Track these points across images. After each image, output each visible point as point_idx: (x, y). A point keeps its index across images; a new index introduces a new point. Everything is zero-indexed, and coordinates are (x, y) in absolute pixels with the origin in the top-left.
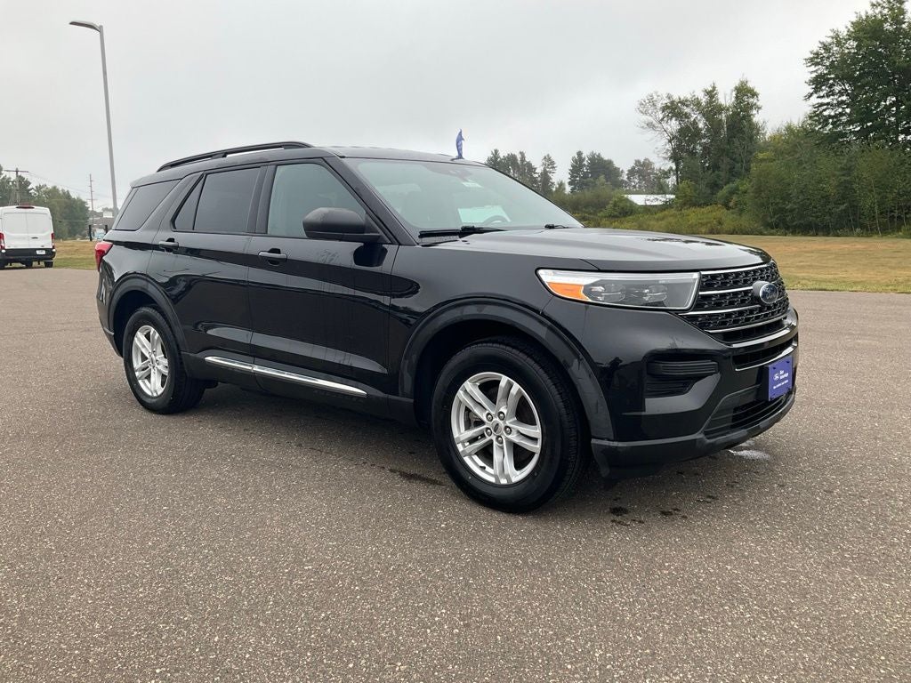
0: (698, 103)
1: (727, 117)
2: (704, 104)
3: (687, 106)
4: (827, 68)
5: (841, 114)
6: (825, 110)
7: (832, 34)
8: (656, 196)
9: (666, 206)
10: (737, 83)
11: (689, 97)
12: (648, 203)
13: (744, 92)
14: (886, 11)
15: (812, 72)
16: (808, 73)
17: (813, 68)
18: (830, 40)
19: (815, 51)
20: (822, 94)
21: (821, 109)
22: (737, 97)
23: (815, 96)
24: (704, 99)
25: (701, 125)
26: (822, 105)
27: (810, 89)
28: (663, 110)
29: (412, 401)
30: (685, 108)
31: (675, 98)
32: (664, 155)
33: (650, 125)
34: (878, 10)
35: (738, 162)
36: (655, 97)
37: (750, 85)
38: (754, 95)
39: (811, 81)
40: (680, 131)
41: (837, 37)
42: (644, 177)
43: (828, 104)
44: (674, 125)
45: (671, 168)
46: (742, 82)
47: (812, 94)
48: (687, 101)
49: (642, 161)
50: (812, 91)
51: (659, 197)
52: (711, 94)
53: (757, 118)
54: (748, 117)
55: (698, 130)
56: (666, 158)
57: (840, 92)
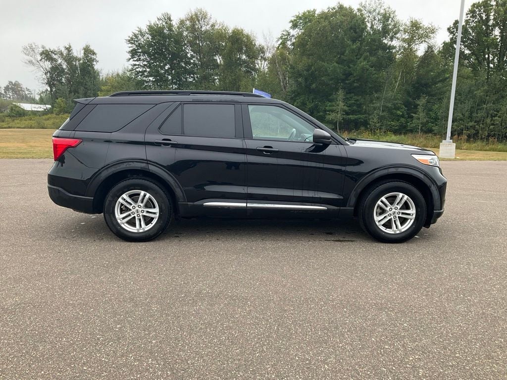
0: (62, 54)
1: (80, 64)
2: (65, 55)
3: (55, 54)
4: (136, 46)
5: (145, 71)
6: (138, 68)
7: (138, 29)
8: (39, 106)
9: (45, 112)
10: (84, 46)
11: (56, 49)
12: (33, 109)
13: (88, 51)
14: (164, 23)
15: (130, 47)
16: (128, 47)
17: (130, 45)
18: (137, 32)
19: (131, 37)
20: (135, 59)
21: (135, 67)
22: (85, 54)
23: (132, 60)
24: (65, 52)
25: (64, 67)
26: (135, 65)
27: (129, 56)
28: (41, 54)
29: (353, 208)
30: (54, 55)
31: (47, 48)
32: (42, 81)
33: (31, 62)
34: (161, 22)
35: (89, 90)
36: (34, 46)
37: (92, 48)
38: (94, 54)
39: (129, 52)
40: (52, 68)
41: (140, 31)
42: (16, 92)
43: (138, 65)
44: (48, 65)
45: (47, 90)
46: (87, 46)
47: (130, 59)
48: (55, 51)
49: (14, 82)
50: (130, 57)
51: (42, 106)
52: (69, 49)
53: (97, 67)
54: (92, 66)
55: (63, 70)
56: (42, 83)
57: (143, 60)
